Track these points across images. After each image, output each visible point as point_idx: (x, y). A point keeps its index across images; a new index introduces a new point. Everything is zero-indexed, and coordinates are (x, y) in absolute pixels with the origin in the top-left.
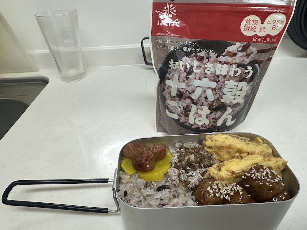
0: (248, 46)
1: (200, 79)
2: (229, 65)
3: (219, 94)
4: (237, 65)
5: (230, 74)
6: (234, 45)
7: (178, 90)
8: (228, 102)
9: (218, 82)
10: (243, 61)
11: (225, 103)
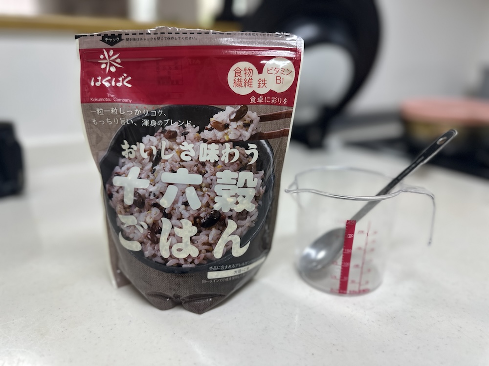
0: (245, 110)
1: (173, 171)
2: (220, 144)
3: (208, 195)
4: (232, 143)
5: (222, 159)
6: (223, 110)
7: (136, 193)
8: (226, 210)
9: (205, 174)
10: (240, 136)
11: (221, 212)
